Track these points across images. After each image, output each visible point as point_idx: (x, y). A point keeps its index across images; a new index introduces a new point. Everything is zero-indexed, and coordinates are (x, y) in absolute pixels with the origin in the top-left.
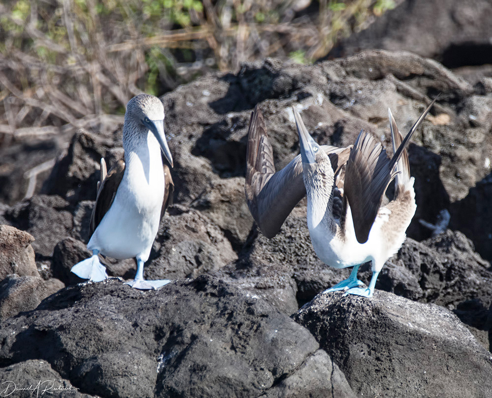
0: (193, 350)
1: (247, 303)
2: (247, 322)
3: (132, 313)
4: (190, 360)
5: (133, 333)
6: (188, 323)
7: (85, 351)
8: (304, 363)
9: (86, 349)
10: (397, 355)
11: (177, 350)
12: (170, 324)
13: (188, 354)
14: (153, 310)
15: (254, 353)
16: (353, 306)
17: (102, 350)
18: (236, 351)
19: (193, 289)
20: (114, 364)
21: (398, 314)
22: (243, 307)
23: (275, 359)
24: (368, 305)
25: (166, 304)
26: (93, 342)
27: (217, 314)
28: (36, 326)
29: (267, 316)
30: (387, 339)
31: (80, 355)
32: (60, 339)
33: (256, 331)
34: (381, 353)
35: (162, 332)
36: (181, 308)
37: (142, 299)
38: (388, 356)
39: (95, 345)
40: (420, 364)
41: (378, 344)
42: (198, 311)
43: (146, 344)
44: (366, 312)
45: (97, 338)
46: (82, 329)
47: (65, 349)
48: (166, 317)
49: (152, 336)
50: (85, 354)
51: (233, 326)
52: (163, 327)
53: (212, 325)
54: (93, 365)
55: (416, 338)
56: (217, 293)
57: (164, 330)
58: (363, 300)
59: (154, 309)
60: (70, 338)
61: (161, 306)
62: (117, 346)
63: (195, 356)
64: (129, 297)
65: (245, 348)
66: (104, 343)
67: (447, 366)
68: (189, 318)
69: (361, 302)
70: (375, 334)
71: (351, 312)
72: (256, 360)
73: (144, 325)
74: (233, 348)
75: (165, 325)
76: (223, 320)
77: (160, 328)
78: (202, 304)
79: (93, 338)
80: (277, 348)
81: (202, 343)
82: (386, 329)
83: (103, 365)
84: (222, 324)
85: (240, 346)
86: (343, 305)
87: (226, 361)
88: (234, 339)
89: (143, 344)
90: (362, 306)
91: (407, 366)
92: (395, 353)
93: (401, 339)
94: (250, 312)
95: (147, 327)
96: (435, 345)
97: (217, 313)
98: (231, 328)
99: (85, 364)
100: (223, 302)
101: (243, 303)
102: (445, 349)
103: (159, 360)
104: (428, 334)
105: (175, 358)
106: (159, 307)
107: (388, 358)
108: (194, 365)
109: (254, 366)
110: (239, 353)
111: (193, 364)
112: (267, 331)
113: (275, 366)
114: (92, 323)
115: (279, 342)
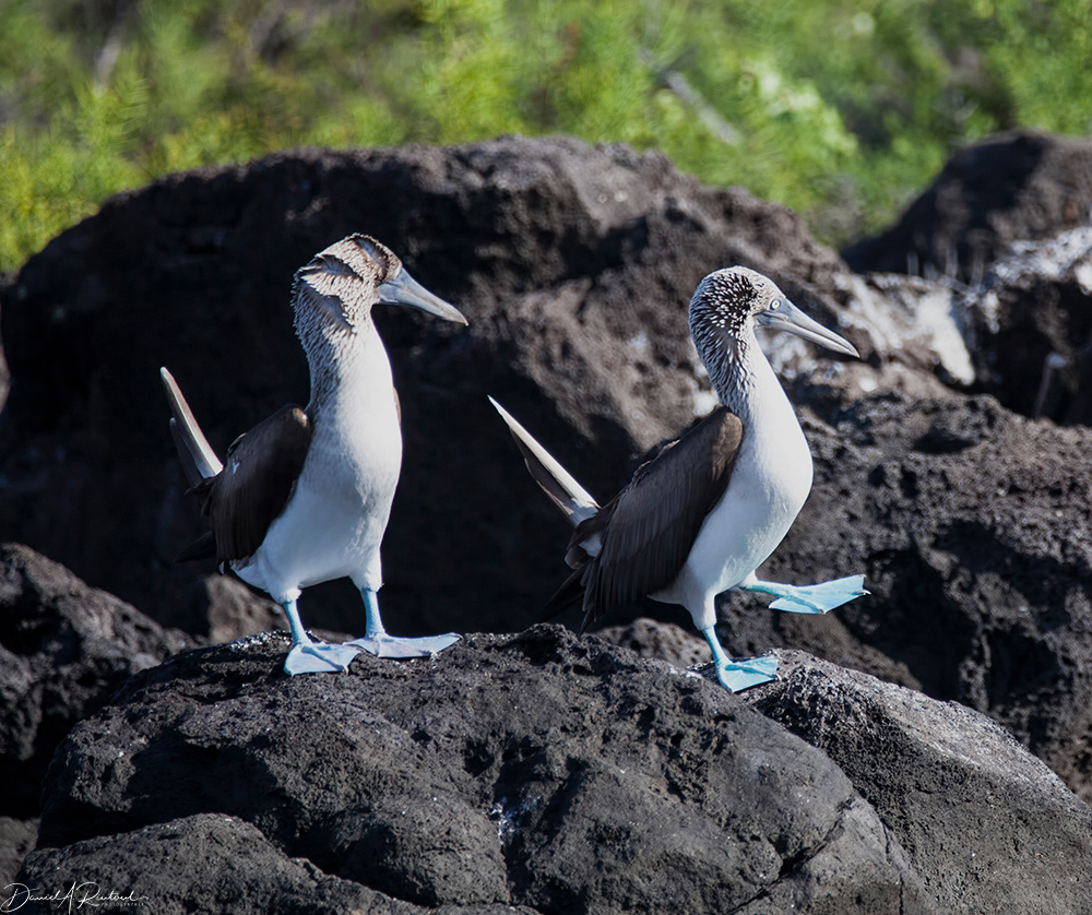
0: (588, 792)
1: (679, 688)
2: (692, 732)
3: (403, 711)
4: (584, 816)
5: (421, 754)
6: (547, 732)
7: (328, 794)
8: (838, 824)
9: (331, 791)
10: (917, 813)
11: (537, 795)
12: (503, 735)
13: (577, 801)
14: (451, 704)
15: (723, 803)
16: (825, 702)
17: (365, 791)
18: (683, 798)
19: (522, 658)
20: (420, 824)
21: (910, 723)
22: (669, 698)
23: (780, 815)
24: (856, 700)
25: (481, 690)
26: (343, 775)
27: (611, 713)
28: (189, 738)
29: (732, 718)
30: (900, 778)
31: (319, 803)
32: (267, 767)
33: (718, 751)
34: (888, 809)
35: (485, 754)
36: (521, 699)
37: (403, 680)
38: (900, 818)
39: (349, 780)
40: (963, 837)
41: (881, 789)
42: (563, 705)
43: (452, 780)
44: (856, 715)
45: (351, 764)
46: (312, 745)
47: (283, 790)
48: (487, 718)
49: (460, 762)
50: (329, 800)
51: (661, 739)
52: (487, 742)
53: (606, 739)
54: (366, 825)
55: (954, 776)
56: (589, 667)
57: (489, 750)
58: (841, 689)
59: (453, 700)
60: (287, 765)
61: (468, 695)
62: (399, 783)
63: (594, 806)
64: (376, 674)
65: (702, 790)
66: (370, 777)
67: (1016, 842)
68: (548, 721)
69: (839, 693)
70: (873, 766)
71: (821, 715)
72: (734, 816)
73: (442, 737)
74: (674, 788)
75: (490, 738)
76: (628, 727)
77: (479, 743)
78: (568, 690)
79: (342, 764)
80: (778, 791)
81: (606, 777)
82: (897, 756)
83: (395, 826)
84: (629, 736)
85: (689, 785)
86: (798, 699)
87: (668, 818)
88: (670, 769)
89: (446, 781)
90: (845, 701)
91: (939, 841)
92: (914, 811)
93: (925, 778)
94: (692, 708)
95: (449, 742)
96: (992, 794)
97: (609, 710)
98: (657, 743)
99: (340, 825)
100: (618, 686)
101: (670, 688)
102: (1011, 802)
103: (496, 817)
104: (976, 769)
105: (541, 813)
106: (465, 696)
107: (902, 822)
108: (596, 827)
109: (736, 831)
110: (690, 802)
111: (592, 825)
112: (743, 752)
113: (782, 830)
114: (332, 732)
115: (779, 776)
